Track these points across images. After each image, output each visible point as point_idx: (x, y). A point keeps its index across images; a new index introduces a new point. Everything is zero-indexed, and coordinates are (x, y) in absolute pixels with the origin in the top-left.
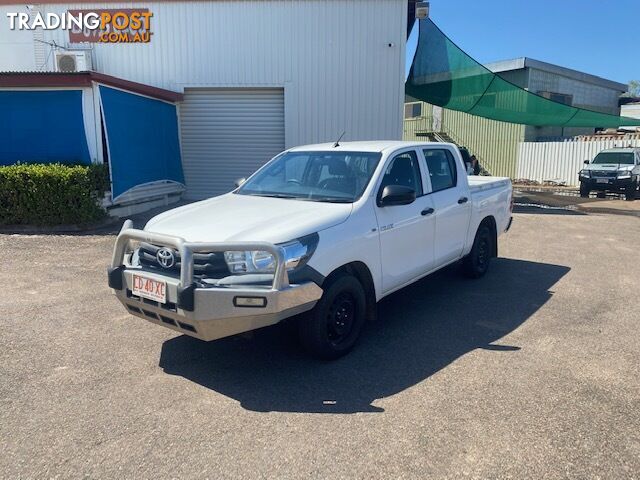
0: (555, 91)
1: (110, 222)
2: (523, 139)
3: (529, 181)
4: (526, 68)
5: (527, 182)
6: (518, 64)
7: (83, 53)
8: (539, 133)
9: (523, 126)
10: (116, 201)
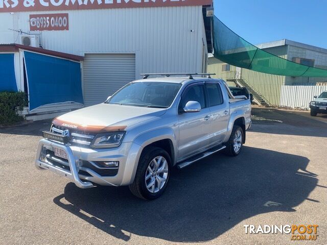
0: (304, 57)
1: (26, 123)
2: (284, 84)
3: (287, 107)
4: (286, 45)
5: (286, 108)
6: (282, 43)
7: (34, 36)
8: (294, 81)
9: (284, 77)
10: (31, 112)
